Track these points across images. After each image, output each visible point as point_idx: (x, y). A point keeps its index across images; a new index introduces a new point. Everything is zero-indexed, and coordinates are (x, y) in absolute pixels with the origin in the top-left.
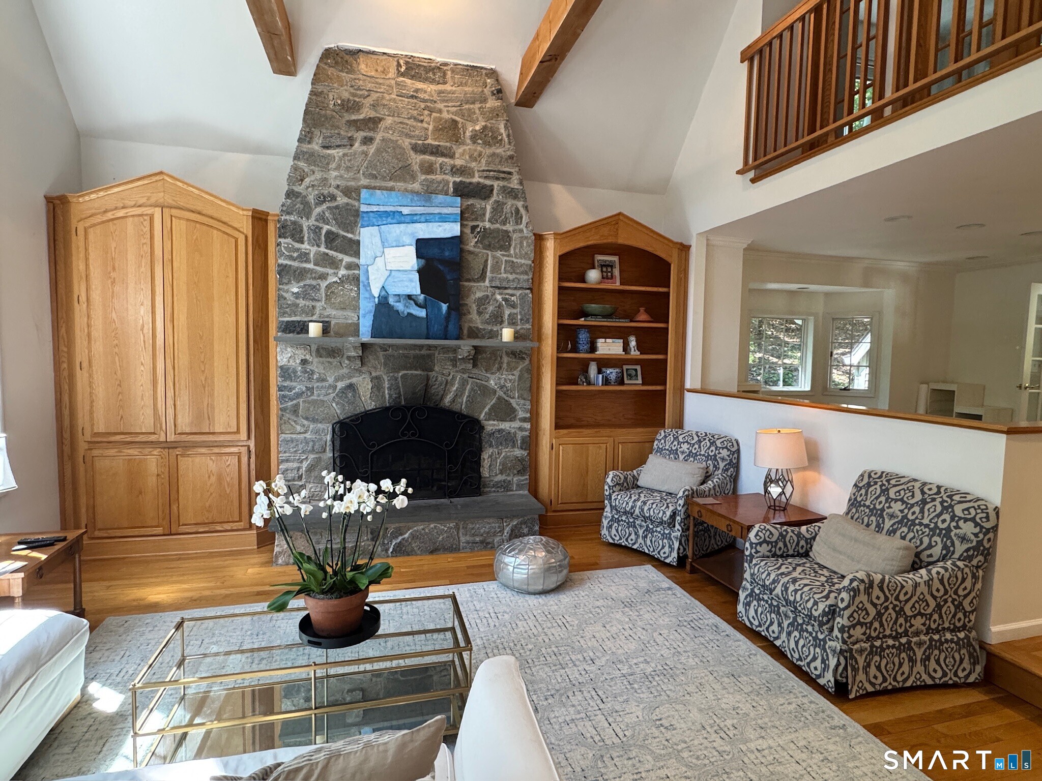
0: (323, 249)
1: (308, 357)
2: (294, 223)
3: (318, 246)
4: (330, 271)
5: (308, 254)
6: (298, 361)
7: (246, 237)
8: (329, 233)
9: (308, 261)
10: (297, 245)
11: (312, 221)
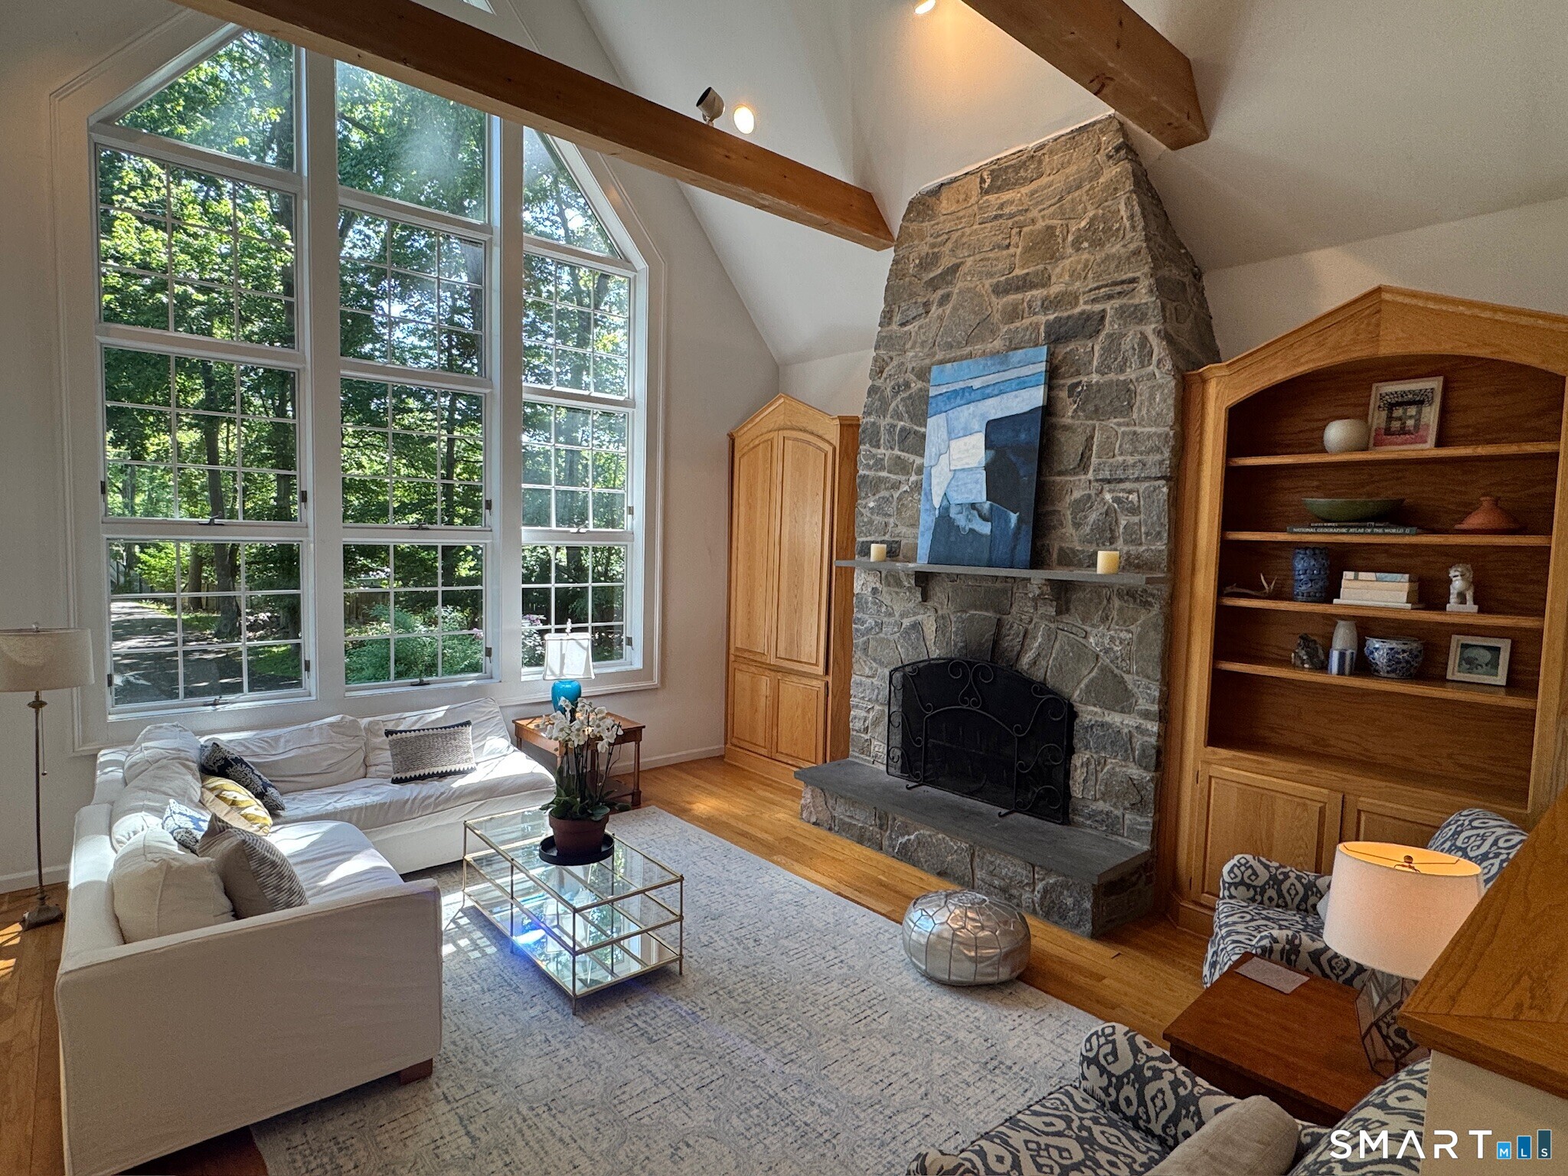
0: (897, 452)
1: (878, 585)
2: (874, 424)
3: (892, 449)
4: (903, 478)
5: (883, 459)
6: (870, 590)
7: (834, 449)
8: (903, 429)
9: (883, 468)
10: (874, 451)
11: (888, 420)
